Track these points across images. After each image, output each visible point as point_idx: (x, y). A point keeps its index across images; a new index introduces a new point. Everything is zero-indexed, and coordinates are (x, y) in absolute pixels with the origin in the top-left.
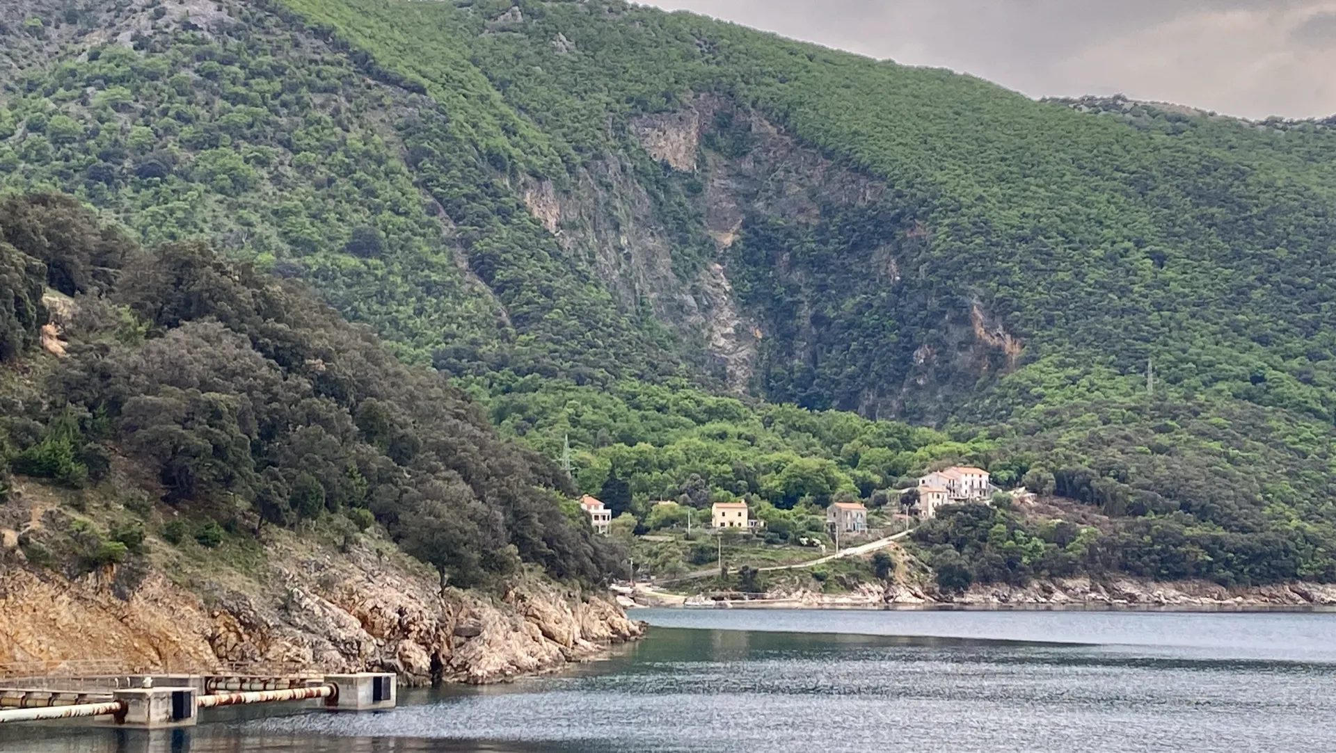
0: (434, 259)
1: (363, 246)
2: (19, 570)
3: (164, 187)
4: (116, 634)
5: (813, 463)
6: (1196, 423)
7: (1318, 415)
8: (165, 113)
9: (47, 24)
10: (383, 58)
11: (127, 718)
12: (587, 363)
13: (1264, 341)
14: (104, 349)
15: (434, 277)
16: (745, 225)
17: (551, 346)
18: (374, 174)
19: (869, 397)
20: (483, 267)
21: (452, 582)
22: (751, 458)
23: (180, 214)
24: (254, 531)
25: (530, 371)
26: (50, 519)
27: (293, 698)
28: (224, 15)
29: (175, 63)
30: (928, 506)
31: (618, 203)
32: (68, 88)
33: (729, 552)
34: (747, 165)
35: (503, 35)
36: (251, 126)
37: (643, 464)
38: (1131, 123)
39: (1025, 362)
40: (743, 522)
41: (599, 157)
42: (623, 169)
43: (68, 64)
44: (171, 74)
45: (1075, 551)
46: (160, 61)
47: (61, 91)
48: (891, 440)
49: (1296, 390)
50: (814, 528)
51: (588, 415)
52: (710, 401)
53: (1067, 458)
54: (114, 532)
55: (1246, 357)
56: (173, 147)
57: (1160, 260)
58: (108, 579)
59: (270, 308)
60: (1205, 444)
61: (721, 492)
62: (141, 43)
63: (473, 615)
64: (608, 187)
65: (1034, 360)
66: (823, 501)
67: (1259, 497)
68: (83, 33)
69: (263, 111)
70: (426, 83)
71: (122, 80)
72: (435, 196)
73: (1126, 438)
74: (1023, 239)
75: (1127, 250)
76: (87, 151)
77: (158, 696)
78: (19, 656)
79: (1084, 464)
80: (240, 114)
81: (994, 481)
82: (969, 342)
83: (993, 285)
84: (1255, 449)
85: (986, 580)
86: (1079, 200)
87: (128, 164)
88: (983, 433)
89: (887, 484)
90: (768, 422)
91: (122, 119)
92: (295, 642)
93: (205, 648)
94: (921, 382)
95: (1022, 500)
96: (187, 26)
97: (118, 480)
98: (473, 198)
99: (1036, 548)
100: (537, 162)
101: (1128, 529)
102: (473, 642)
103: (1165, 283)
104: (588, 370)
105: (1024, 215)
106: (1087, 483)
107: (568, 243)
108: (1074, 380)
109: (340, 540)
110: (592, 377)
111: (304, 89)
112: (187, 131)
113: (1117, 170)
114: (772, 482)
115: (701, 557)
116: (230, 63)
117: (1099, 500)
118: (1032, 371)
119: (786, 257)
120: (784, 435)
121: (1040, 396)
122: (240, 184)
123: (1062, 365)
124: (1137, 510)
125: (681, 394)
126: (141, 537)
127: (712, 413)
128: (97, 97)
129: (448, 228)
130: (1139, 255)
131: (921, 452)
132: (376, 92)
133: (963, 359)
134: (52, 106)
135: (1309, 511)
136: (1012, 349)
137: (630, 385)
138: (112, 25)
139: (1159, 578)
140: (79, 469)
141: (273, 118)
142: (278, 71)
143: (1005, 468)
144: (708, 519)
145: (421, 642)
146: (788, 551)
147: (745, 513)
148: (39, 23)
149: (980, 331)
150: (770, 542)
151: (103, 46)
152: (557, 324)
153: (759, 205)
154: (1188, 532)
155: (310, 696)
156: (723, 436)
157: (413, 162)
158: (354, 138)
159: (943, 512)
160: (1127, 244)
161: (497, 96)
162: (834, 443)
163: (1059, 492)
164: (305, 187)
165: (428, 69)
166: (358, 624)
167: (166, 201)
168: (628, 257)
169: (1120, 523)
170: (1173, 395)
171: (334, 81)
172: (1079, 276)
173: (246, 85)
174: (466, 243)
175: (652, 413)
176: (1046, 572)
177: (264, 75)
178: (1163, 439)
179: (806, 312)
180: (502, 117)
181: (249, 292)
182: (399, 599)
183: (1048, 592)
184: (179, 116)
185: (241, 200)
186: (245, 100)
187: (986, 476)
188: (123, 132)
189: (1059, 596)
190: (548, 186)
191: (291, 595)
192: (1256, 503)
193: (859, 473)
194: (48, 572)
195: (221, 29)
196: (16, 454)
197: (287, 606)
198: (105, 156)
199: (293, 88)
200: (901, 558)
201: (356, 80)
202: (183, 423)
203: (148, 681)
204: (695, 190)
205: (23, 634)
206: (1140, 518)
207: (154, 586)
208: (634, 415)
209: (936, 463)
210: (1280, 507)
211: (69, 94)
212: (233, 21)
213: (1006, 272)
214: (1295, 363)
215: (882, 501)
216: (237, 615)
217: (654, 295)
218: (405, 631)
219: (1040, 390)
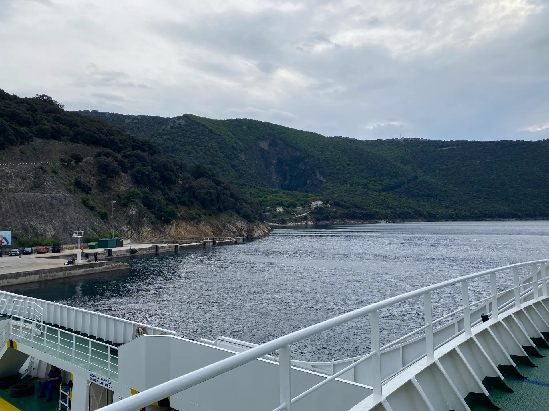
0: (225, 166)
1: (212, 163)
2: (181, 220)
3: (177, 153)
4: (197, 231)
5: (293, 200)
6: (357, 193)
7: (377, 191)
8: (176, 140)
9: (155, 124)
10: (214, 130)
11: (206, 245)
12: (252, 183)
13: (367, 178)
14: (190, 183)
15: (225, 169)
16: (277, 159)
17: (245, 181)
18: (213, 151)
19: (299, 189)
20: (233, 167)
21: (249, 222)
22: (281, 200)
23: (180, 158)
24: (217, 214)
25: (242, 185)
26: (185, 212)
27: (230, 241)
28: (186, 123)
29: (178, 131)
30: (313, 207)
31: (255, 155)
32: (159, 136)
33: (279, 216)
34: (277, 149)
35: (235, 126)
36: (192, 142)
37: (263, 201)
38: (343, 141)
39: (326, 182)
40: (282, 210)
41: (252, 147)
42: (256, 150)
43: (159, 132)
44: (177, 133)
45: (338, 215)
46: (175, 131)
47: (158, 136)
48: (305, 196)
49: (372, 187)
50: (294, 211)
51: (253, 193)
52: (273, 190)
53: (336, 199)
54: (196, 214)
55: (363, 181)
56: (178, 146)
57: (349, 165)
58: (195, 222)
59: (213, 175)
60: (358, 196)
61: (277, 206)
62: (171, 127)
63: (252, 227)
64: (253, 153)
65: (328, 182)
66: (295, 207)
67: (368, 205)
68: (161, 126)
69: (193, 140)
70: (222, 134)
71: (168, 134)
72: (224, 154)
73: (345, 195)
74: (325, 161)
75: (343, 163)
76: (163, 147)
77: (211, 241)
78: (181, 235)
79: (338, 200)
80: (190, 140)
81: (323, 203)
82: (316, 179)
83: (320, 169)
84: (367, 197)
85: (323, 220)
86: (335, 154)
87: (170, 149)
88: (320, 195)
89: (305, 204)
90: (283, 193)
91: (169, 141)
92: (226, 232)
93: (212, 233)
94: (308, 186)
95: (328, 206)
96: (180, 125)
97: (195, 205)
98: (231, 155)
99: (331, 214)
100: (241, 148)
101: (347, 211)
102: (253, 232)
103: (349, 169)
104: (252, 185)
105: (325, 157)
106: (339, 203)
107: (247, 162)
108: (335, 186)
109: (230, 215)
110: (253, 186)
111: (200, 136)
112: (181, 143)
113: (341, 149)
114: (286, 204)
115: (275, 217)
116: (188, 131)
117: (341, 206)
118: (327, 184)
119: (284, 165)
120: (286, 196)
121: (329, 188)
122: (190, 153)
123: (332, 183)
124: (348, 208)
125: (268, 189)
126: (200, 215)
127: (274, 192)
128: (164, 137)
129: (227, 160)
130: (345, 164)
131: (310, 198)
132: (213, 136)
133: (315, 182)
134: (156, 139)
135: (376, 207)
136: (324, 180)
137: (260, 187)
138: (166, 124)
139: (352, 219)
140: (189, 203)
141: (196, 141)
142: (196, 133)
143: (325, 201)
144: (276, 210)
145: (245, 232)
146: (290, 215)
147: (282, 209)
148: (153, 124)
149: (318, 177)
150: (286, 214)
151: (165, 128)
152: (246, 177)
153: (280, 156)
154: (357, 211)
155: (233, 241)
156: (276, 196)
157: (220, 149)
158: (210, 144)
159: (315, 208)
160: (343, 162)
161: (234, 137)
162: (295, 197)
163: (334, 205)
164: (201, 153)
165: (222, 132)
166: (235, 229)
167: (177, 156)
168: (257, 165)
169: (345, 210)
170: (353, 188)
171: (206, 134)
172: (335, 167)
173: (190, 135)
174: (230, 163)
175: (264, 192)
176: (333, 218)
177: (193, 133)
178: (351, 195)
179: (288, 174)
180: (235, 140)
181: (210, 172)
182: (241, 225)
183: (333, 222)
184: (179, 141)
185: (190, 155)
186: (190, 138)
187: (322, 202)
188: (169, 143)
189: (335, 222)
190: (243, 152)
191: (225, 224)
192: (367, 206)
193: (300, 202)
194: (186, 221)
195: (185, 125)
196: (178, 200)
197: (224, 226)
198: (166, 148)
199: (199, 136)
200: (309, 216)
201: (209, 134)
202: (206, 195)
203: (208, 239)
204: (268, 153)
205: (182, 231)
206: (349, 209)
207: (203, 223)
208: (261, 192)
209: (313, 200)
210: (372, 207)
211: (159, 137)
212: (188, 124)
213: (322, 167)
214: (372, 182)
215: (305, 207)
216: (217, 228)
217: (262, 171)
218: (243, 230)
219: (329, 187)
